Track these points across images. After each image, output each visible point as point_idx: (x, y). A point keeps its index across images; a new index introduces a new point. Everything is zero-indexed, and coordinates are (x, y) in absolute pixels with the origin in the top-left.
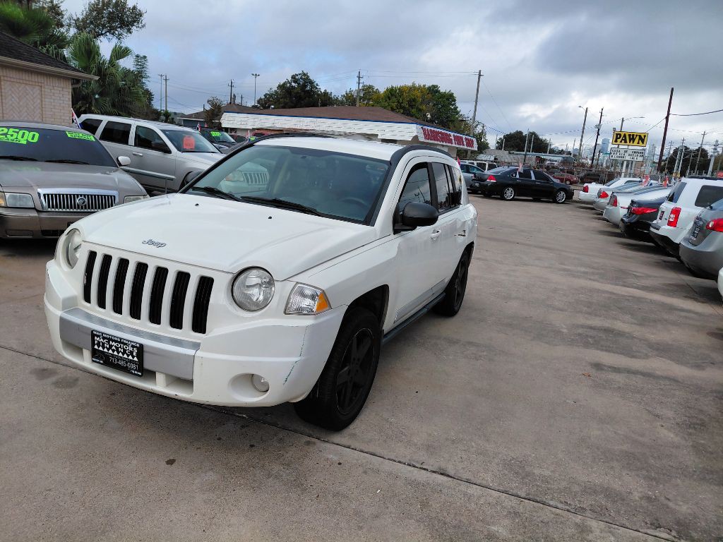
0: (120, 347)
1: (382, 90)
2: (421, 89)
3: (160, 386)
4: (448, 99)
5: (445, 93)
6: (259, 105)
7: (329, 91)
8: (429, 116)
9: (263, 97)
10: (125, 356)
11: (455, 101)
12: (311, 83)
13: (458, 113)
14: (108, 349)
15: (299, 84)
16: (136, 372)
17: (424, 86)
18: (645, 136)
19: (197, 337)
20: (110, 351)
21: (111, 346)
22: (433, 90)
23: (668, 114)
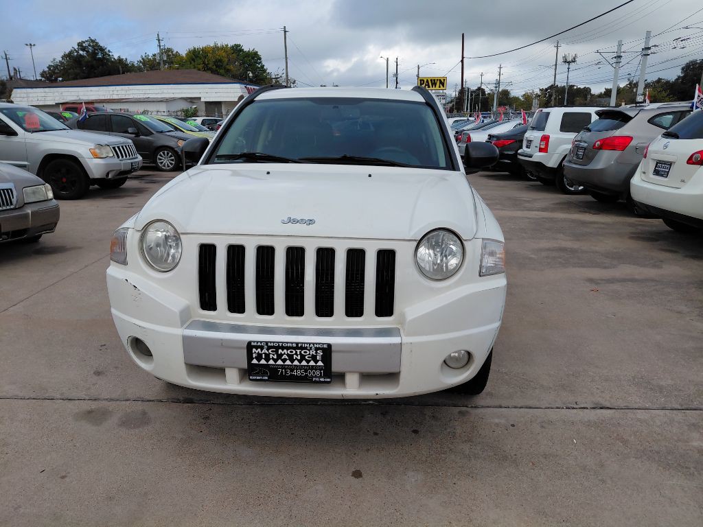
0: (296, 354)
1: (183, 52)
2: (224, 48)
3: (352, 389)
4: (253, 58)
5: (249, 51)
6: (43, 79)
7: (123, 57)
8: (251, 75)
9: (46, 69)
10: (304, 363)
11: (260, 59)
12: (102, 50)
13: (265, 71)
14: (275, 361)
15: (88, 52)
16: (322, 380)
17: (227, 45)
18: (444, 80)
19: (385, 322)
20: (280, 362)
21: (280, 356)
22: (237, 49)
23: (463, 58)
